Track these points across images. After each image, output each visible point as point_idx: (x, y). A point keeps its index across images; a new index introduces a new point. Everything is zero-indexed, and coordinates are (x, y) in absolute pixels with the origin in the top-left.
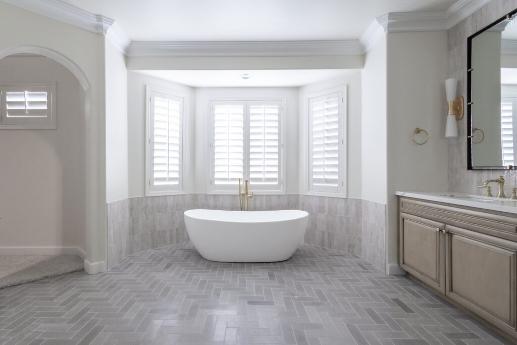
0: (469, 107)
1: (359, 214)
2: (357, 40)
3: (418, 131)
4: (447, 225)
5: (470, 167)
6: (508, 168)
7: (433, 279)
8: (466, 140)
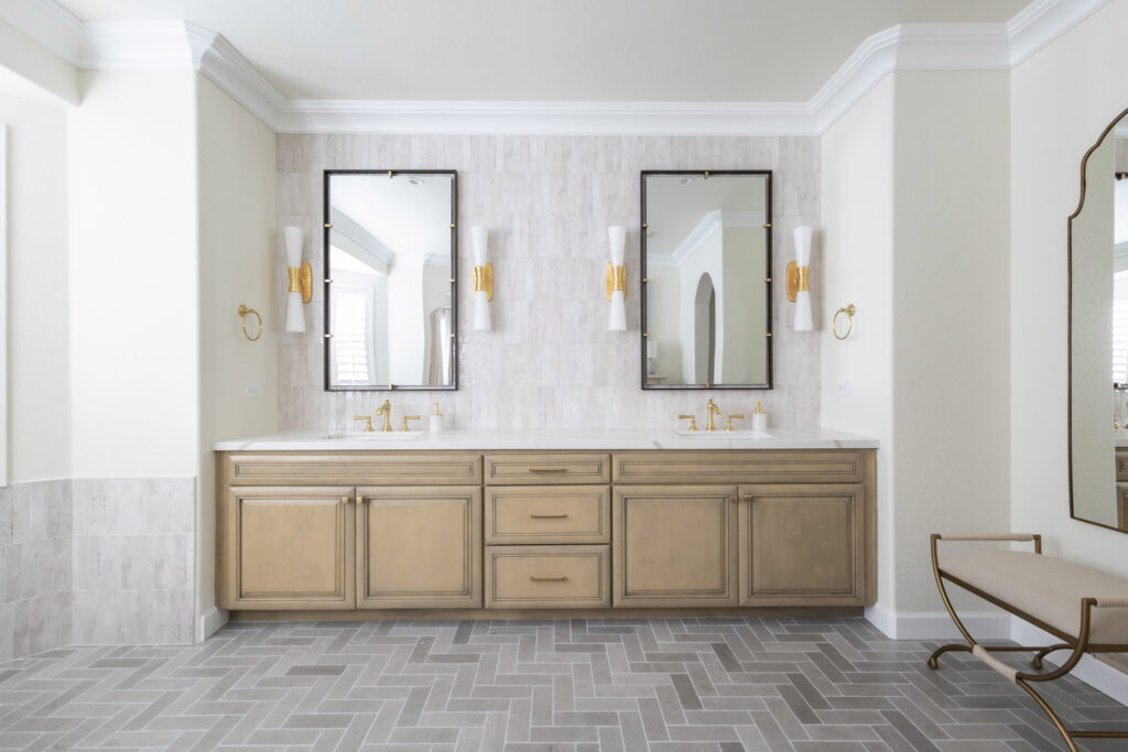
0: (327, 286)
1: (58, 527)
2: (82, 21)
3: (243, 312)
4: (358, 488)
5: (327, 387)
6: (390, 388)
7: (329, 594)
8: (322, 342)
